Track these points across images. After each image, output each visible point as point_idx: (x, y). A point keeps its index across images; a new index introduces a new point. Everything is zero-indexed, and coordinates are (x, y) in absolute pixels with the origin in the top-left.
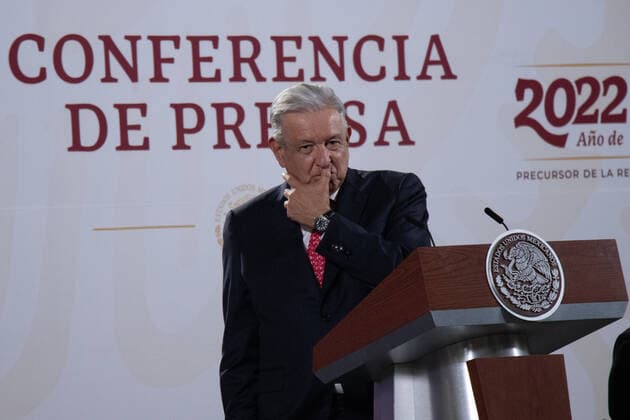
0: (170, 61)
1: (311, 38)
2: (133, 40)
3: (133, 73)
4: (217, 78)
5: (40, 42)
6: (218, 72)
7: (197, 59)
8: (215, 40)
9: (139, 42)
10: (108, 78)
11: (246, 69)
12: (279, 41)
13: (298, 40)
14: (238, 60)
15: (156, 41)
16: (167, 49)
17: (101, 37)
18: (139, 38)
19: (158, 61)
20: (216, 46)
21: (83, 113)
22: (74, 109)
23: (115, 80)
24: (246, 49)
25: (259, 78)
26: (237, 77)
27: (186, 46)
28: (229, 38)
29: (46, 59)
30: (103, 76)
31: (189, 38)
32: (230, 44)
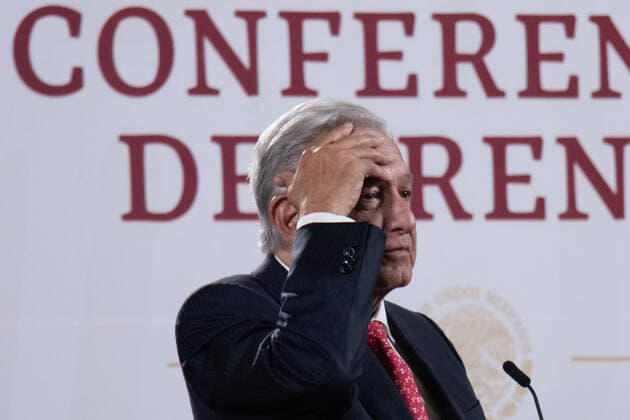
0: (322, 57)
1: (594, 19)
2: (252, 18)
3: (249, 80)
4: (411, 89)
5: (74, 20)
6: (413, 80)
7: (373, 56)
8: (408, 21)
9: (261, 24)
10: (202, 88)
11: (466, 75)
12: (531, 23)
13: (569, 23)
14: (451, 58)
15: (295, 21)
16: (315, 35)
17: (190, 13)
18: (261, 14)
19: (298, 57)
20: (409, 30)
21: (151, 151)
22: (136, 145)
23: (214, 92)
24: (468, 38)
25: (492, 90)
26: (450, 88)
27: (353, 30)
28: (437, 17)
29: (84, 51)
30: (193, 82)
31: (359, 16)
32: (436, 29)
